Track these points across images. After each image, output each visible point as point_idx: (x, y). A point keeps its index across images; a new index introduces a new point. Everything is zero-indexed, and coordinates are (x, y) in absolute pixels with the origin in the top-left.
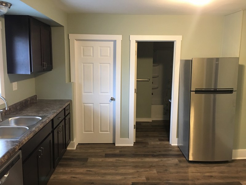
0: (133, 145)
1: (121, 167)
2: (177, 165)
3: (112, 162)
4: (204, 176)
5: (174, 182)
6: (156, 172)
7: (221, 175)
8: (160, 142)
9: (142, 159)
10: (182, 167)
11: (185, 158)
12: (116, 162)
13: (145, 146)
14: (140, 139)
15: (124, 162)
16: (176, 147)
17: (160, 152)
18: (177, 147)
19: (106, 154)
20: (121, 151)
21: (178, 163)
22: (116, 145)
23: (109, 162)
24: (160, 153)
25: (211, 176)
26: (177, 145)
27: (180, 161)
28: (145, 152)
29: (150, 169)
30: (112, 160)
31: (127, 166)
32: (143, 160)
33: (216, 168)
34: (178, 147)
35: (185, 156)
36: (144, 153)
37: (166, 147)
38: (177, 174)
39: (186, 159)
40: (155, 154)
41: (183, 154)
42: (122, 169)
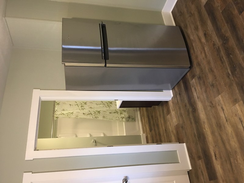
0: (185, 144)
1: (228, 147)
2: (200, 78)
3: (222, 165)
4: (207, 41)
5: (228, 68)
6: (220, 96)
7: (200, 27)
8: (172, 111)
9: (204, 122)
10: (201, 70)
11: (186, 74)
12: (221, 158)
13: (182, 127)
14: (173, 138)
15: (215, 146)
16: (174, 91)
17: (186, 106)
18: (175, 89)
19: (211, 179)
20: (199, 158)
21: (196, 78)
22: (191, 168)
23: (224, 170)
24: (188, 105)
25: (205, 34)
26: (171, 91)
27: (193, 77)
28: (191, 123)
29: (217, 105)
30: (219, 166)
31: (222, 138)
32: (206, 121)
33: (192, 38)
34: (173, 89)
35: (185, 75)
36: (194, 125)
37: (176, 101)
38: (215, 70)
39: (189, 71)
40: (190, 110)
41: (182, 79)
42: (230, 145)
